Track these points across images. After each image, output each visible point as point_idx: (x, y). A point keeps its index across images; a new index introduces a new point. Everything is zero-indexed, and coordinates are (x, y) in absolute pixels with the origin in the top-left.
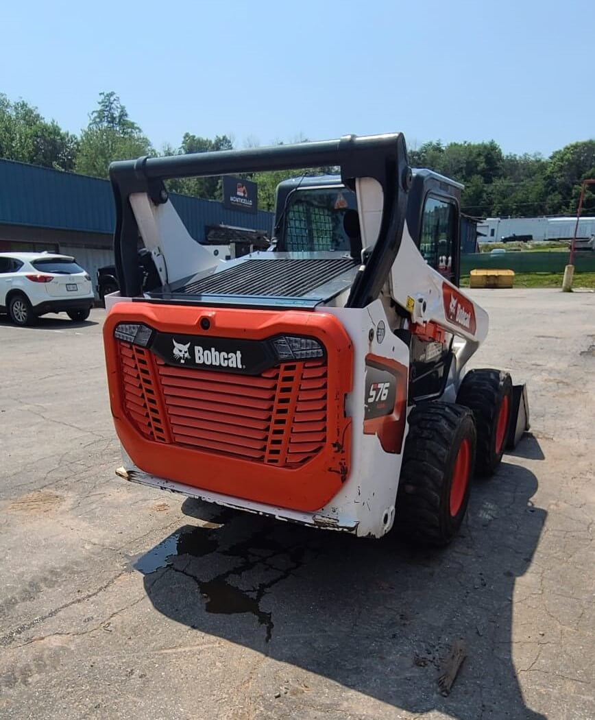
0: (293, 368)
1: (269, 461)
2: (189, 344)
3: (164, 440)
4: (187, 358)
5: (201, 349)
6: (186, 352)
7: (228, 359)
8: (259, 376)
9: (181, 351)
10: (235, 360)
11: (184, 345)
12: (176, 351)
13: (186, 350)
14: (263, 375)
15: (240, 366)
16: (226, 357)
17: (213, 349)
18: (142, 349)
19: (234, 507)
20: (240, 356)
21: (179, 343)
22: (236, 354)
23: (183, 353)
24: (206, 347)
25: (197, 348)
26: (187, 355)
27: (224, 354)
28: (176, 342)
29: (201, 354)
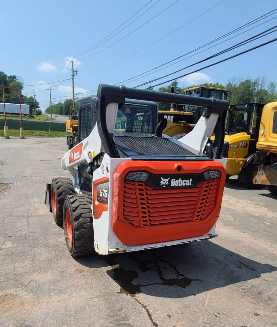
0: (209, 182)
1: (196, 220)
2: (169, 178)
3: (147, 225)
4: (167, 185)
5: (174, 180)
6: (167, 182)
7: (186, 182)
8: (196, 187)
9: (164, 182)
10: (189, 182)
11: (167, 179)
12: (162, 183)
13: (168, 181)
14: (198, 187)
15: (190, 185)
16: (185, 182)
17: (180, 179)
18: (142, 184)
19: (181, 244)
20: (191, 180)
21: (164, 178)
22: (189, 180)
23: (165, 182)
24: (177, 179)
25: (172, 180)
26: (167, 183)
27: (185, 181)
28: (163, 178)
29: (174, 182)
